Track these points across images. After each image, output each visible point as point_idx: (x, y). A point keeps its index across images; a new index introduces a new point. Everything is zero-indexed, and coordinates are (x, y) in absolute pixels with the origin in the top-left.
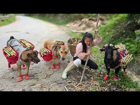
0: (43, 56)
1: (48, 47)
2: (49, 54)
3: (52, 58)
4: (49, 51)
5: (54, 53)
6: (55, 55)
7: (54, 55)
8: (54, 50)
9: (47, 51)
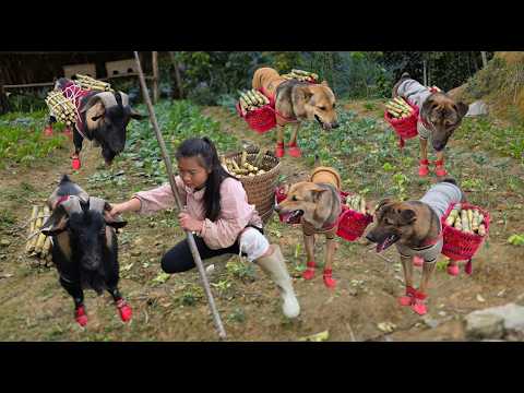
0: (245, 113)
1: (265, 87)
2: (265, 110)
3: (274, 123)
4: (265, 98)
5: (282, 107)
6: (284, 115)
7: (280, 114)
8: (281, 100)
9: (260, 100)
